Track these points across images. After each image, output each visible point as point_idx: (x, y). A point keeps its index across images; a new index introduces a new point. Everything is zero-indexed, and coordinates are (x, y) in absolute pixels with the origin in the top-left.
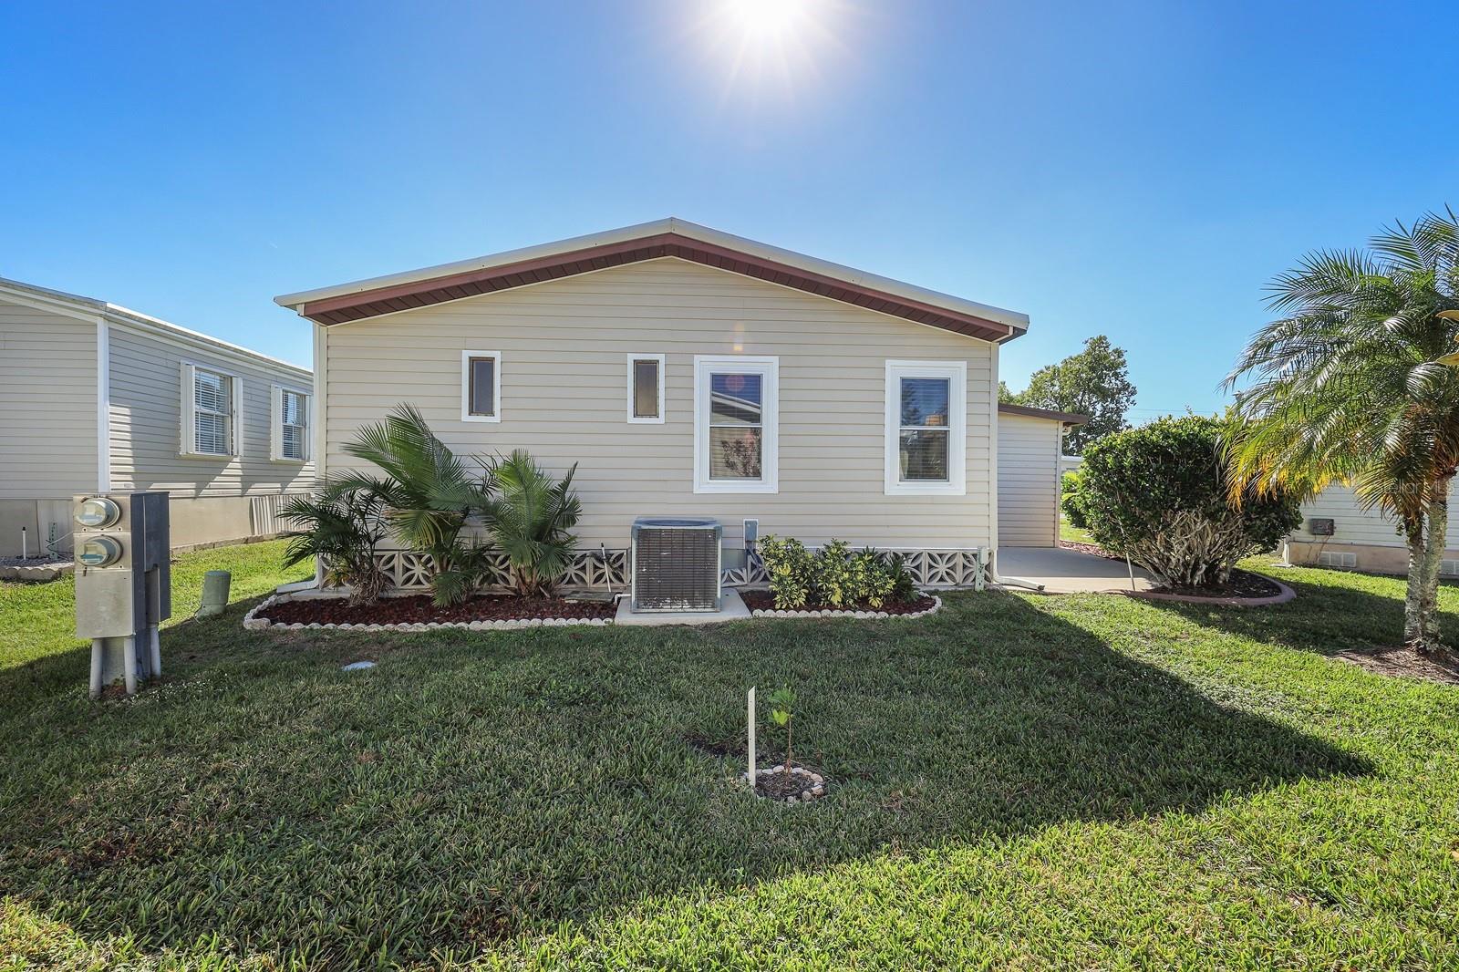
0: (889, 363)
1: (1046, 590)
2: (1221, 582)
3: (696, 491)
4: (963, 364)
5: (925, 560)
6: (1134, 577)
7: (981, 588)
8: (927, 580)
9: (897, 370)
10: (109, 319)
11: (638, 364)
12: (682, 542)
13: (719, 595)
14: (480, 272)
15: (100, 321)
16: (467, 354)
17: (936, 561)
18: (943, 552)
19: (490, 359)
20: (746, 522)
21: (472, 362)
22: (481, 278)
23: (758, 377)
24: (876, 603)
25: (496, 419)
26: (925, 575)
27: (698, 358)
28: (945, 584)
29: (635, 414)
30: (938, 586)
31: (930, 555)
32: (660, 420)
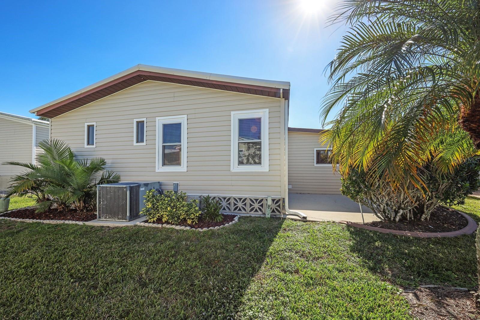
0: (232, 113)
1: (308, 219)
2: (423, 220)
3: (157, 171)
4: (267, 110)
5: (248, 202)
6: (362, 212)
7: (269, 216)
8: (249, 211)
9: (236, 116)
10: (36, 124)
11: (138, 123)
12: (114, 192)
13: (128, 214)
14: (81, 94)
15: (33, 125)
16: (86, 124)
17: (254, 202)
18: (257, 198)
19: (93, 125)
20: (174, 184)
21: (89, 127)
22: (81, 97)
23: (180, 124)
24: (189, 222)
25: (94, 146)
26: (248, 208)
27: (157, 118)
28: (257, 213)
29: (137, 142)
30: (253, 214)
31: (250, 199)
32: (144, 144)
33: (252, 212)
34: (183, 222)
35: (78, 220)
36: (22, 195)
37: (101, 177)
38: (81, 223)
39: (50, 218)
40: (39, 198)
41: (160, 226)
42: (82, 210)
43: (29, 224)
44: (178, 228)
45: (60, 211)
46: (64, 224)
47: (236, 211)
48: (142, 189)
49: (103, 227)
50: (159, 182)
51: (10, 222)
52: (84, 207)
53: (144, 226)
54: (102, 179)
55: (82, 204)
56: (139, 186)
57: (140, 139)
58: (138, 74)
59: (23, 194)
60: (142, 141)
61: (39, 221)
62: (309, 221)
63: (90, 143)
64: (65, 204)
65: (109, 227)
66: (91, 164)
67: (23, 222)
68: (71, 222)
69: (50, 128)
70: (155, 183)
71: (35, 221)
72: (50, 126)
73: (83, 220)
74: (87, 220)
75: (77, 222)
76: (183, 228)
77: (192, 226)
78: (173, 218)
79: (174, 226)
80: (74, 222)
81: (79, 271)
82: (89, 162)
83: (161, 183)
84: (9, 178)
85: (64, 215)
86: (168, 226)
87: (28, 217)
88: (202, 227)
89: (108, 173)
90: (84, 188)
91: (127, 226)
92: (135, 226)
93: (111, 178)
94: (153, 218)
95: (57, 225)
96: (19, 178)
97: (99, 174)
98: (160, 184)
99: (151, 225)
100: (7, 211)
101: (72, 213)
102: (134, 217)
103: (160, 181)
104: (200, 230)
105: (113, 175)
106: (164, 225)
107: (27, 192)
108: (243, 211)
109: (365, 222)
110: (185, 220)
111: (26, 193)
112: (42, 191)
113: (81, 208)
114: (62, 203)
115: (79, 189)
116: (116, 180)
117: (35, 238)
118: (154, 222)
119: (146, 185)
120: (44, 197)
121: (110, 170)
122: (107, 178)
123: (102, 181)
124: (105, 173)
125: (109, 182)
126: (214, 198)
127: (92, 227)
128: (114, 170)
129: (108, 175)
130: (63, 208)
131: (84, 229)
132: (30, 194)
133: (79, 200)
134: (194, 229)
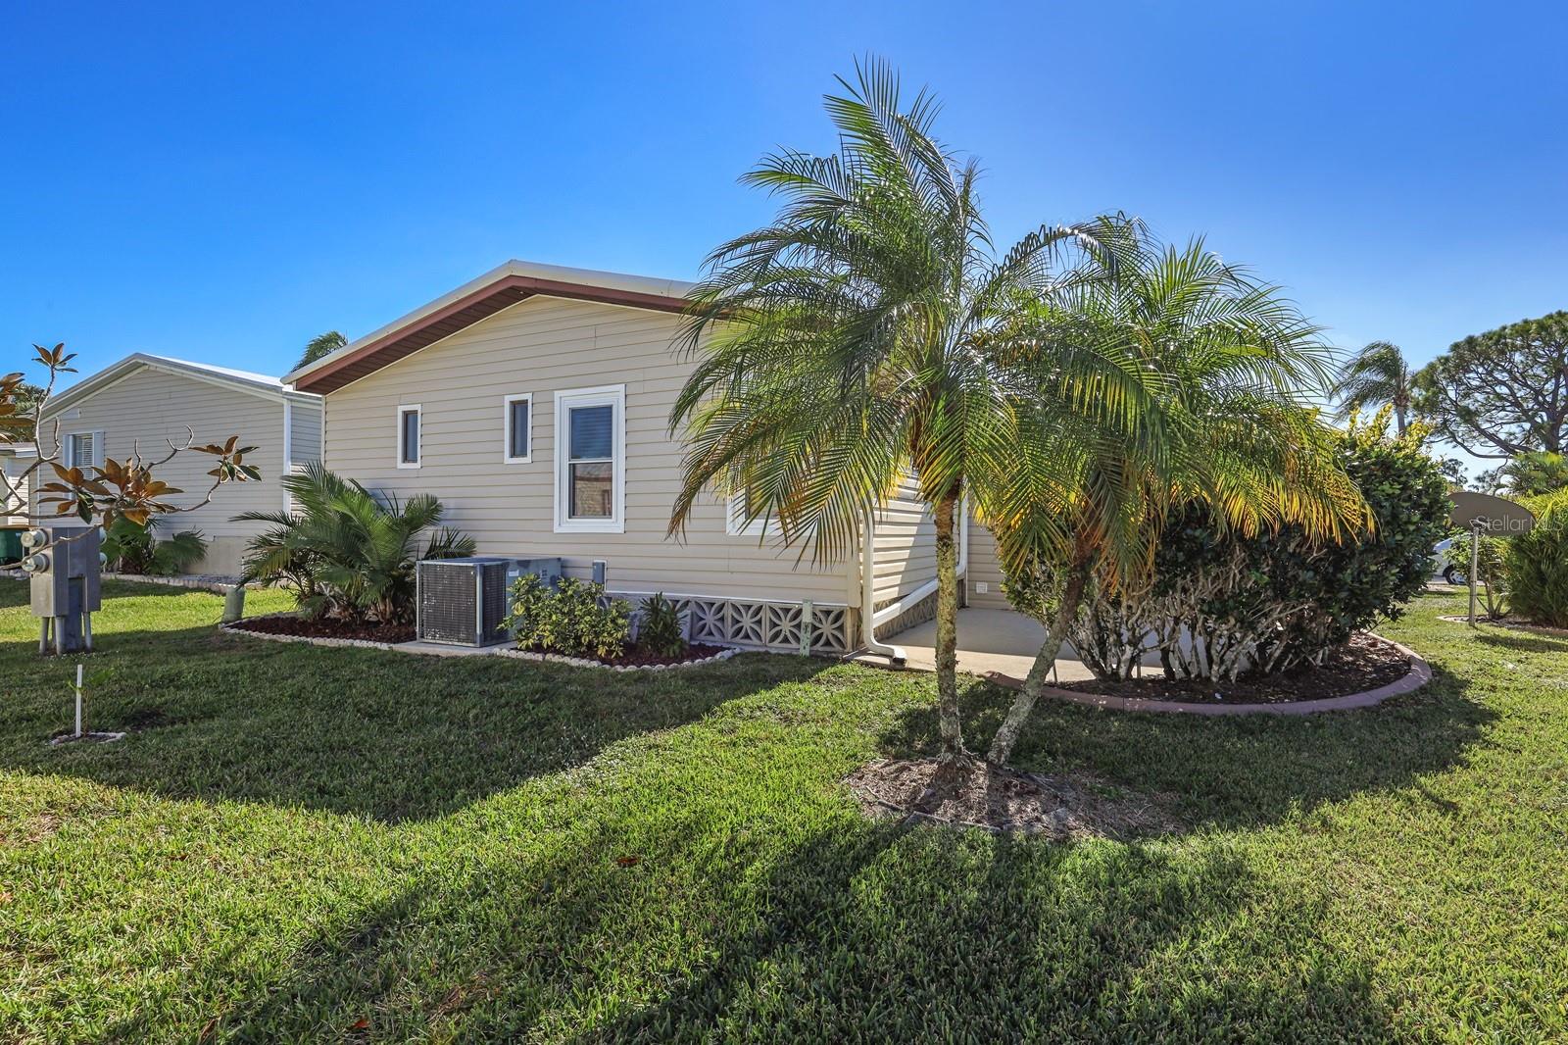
1: (908, 664)
3: (557, 529)
5: (766, 616)
7: (807, 652)
8: (768, 640)
10: (292, 400)
11: (514, 405)
12: (451, 578)
13: (479, 631)
14: (387, 338)
15: (285, 402)
16: (401, 409)
17: (779, 618)
18: (788, 606)
19: (416, 412)
20: (594, 564)
21: (406, 414)
22: (388, 343)
23: (610, 408)
24: (602, 651)
25: (418, 465)
26: (766, 633)
27: (557, 394)
28: (789, 646)
29: (513, 454)
30: (776, 647)
31: (771, 608)
32: (528, 459)
33: (776, 643)
34: (590, 651)
35: (381, 640)
36: (267, 583)
37: (428, 545)
38: (384, 646)
39: (324, 635)
40: (303, 591)
41: (539, 657)
42: (389, 622)
43: (285, 645)
44: (575, 662)
45: (345, 623)
46: (352, 647)
47: (738, 639)
48: (511, 574)
49: (427, 655)
50: (559, 559)
51: (252, 640)
52: (394, 614)
53: (508, 658)
54: (433, 548)
55: (390, 608)
56: (504, 565)
57: (518, 448)
58: (510, 284)
59: (271, 580)
60: (524, 454)
61: (303, 639)
62: (911, 670)
63: (410, 456)
64: (355, 607)
65: (438, 656)
66: (408, 509)
67: (275, 641)
68: (365, 644)
69: (323, 408)
70: (547, 561)
71: (296, 638)
72: (323, 403)
73: (389, 640)
74: (398, 640)
75: (378, 645)
76: (584, 662)
77: (603, 661)
78: (565, 640)
79: (567, 660)
80: (371, 644)
81: (370, 706)
82: (403, 505)
83: (566, 561)
84: (244, 542)
85: (354, 631)
86: (557, 659)
87: (282, 632)
88: (625, 666)
89: (445, 533)
90: (392, 569)
91: (475, 656)
92: (491, 656)
93: (453, 546)
94: (527, 638)
95: (339, 649)
96: (264, 542)
97: (427, 535)
98: (562, 564)
99: (521, 654)
100: (240, 618)
101: (370, 630)
102: (493, 638)
103: (562, 557)
104: (619, 668)
105: (458, 539)
106: (549, 656)
107: (279, 577)
108: (755, 641)
109: (1060, 680)
110: (591, 647)
111: (277, 579)
112: (308, 574)
113: (388, 617)
114: (350, 604)
115: (383, 570)
116: (466, 551)
117: (300, 664)
118: (528, 649)
119: (524, 564)
120: (312, 589)
121: (450, 525)
122: (444, 547)
123: (432, 553)
124: (440, 533)
125: (448, 556)
126: (687, 603)
127: (406, 655)
128: (460, 525)
129: (445, 538)
130: (351, 615)
131: (389, 656)
132: (283, 582)
133: (384, 598)
134: (607, 667)
